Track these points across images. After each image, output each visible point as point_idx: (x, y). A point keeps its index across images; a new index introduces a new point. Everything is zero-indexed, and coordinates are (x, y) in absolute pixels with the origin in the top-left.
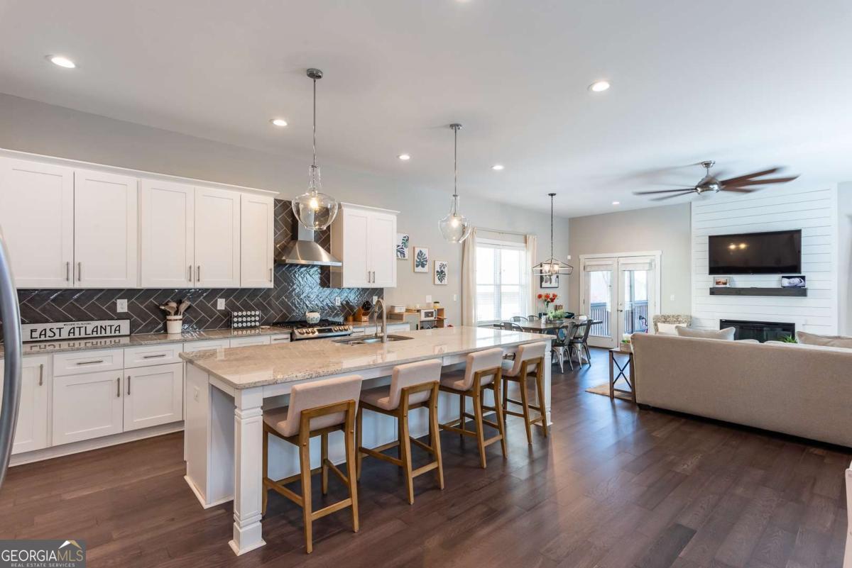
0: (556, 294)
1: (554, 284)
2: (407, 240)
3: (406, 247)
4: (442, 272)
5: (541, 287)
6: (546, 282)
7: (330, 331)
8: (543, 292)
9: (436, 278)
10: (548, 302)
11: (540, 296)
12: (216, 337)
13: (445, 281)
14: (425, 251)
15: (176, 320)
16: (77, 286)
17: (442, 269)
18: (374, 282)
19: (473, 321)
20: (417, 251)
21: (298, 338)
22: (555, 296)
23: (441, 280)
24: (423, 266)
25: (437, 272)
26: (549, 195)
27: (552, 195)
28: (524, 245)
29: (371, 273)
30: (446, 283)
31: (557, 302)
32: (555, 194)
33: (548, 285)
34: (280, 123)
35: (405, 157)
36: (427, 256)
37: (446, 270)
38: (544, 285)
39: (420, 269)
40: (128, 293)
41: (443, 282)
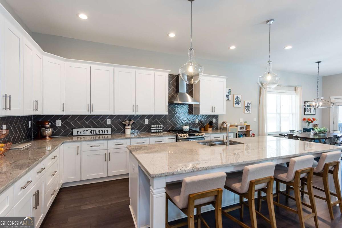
0: (315, 118)
1: (312, 113)
2: (230, 91)
3: (230, 94)
4: (248, 107)
5: (305, 114)
6: (308, 112)
7: (194, 135)
8: (306, 117)
9: (245, 110)
10: (309, 123)
11: (304, 119)
12: (144, 136)
13: (250, 111)
14: (239, 96)
15: (129, 128)
16: (92, 113)
17: (248, 105)
18: (215, 112)
19: (266, 132)
20: (235, 97)
21: (179, 138)
22: (314, 120)
23: (248, 111)
24: (238, 104)
25: (246, 107)
26: (316, 62)
27: (318, 62)
28: (295, 92)
29: (213, 107)
30: (250, 113)
31: (315, 123)
32: (321, 62)
33: (309, 113)
34: (172, 35)
35: (233, 47)
36: (240, 99)
37: (250, 106)
38: (306, 113)
39: (237, 105)
40: (111, 117)
41: (249, 112)
